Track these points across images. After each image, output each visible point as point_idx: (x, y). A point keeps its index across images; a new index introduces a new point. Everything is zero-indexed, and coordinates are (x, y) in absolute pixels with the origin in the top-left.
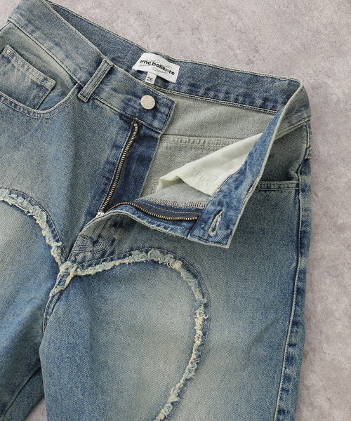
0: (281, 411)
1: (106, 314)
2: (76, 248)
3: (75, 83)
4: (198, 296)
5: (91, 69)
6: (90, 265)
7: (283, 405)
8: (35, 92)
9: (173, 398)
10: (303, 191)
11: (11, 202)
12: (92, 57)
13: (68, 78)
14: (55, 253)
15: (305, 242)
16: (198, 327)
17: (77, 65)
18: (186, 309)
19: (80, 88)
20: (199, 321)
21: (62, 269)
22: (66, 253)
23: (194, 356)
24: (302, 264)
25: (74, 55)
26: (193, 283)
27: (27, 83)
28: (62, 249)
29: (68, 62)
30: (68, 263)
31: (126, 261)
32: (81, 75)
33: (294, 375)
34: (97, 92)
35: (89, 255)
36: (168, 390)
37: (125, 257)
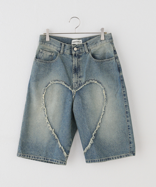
0: (126, 106)
1: (85, 97)
2: (74, 86)
3: (58, 51)
4: (102, 87)
5: (60, 47)
6: (78, 88)
7: (126, 105)
8: (50, 57)
9: (103, 110)
10: (117, 58)
11: (55, 83)
12: (59, 44)
13: (56, 51)
14: (70, 89)
15: (120, 69)
16: (104, 94)
17: (57, 47)
18: (101, 91)
19: (60, 52)
20: (104, 93)
21: (73, 91)
22: (72, 88)
23: (105, 100)
24: (121, 75)
25: (55, 45)
26: (100, 85)
27: (48, 56)
28: (71, 87)
29: (55, 47)
30: (73, 90)
31: (85, 84)
32: (59, 49)
33: (126, 98)
34: (64, 51)
35: (77, 86)
36: (102, 109)
37: (84, 83)
